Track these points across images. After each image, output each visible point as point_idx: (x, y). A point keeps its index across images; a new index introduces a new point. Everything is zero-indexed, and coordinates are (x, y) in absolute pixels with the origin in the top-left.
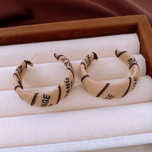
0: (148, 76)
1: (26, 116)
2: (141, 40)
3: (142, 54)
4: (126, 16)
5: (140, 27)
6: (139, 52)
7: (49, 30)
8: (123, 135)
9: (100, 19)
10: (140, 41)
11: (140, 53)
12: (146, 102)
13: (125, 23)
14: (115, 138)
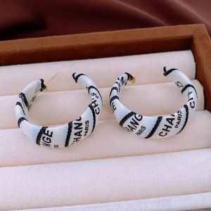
0: (206, 111)
1: (32, 166)
2: (197, 59)
3: (199, 80)
4: (176, 26)
5: (197, 42)
6: (194, 77)
7: (67, 44)
8: (169, 196)
9: (140, 29)
10: (195, 61)
11: (196, 79)
12: (204, 148)
13: (174, 36)
14: (156, 199)
